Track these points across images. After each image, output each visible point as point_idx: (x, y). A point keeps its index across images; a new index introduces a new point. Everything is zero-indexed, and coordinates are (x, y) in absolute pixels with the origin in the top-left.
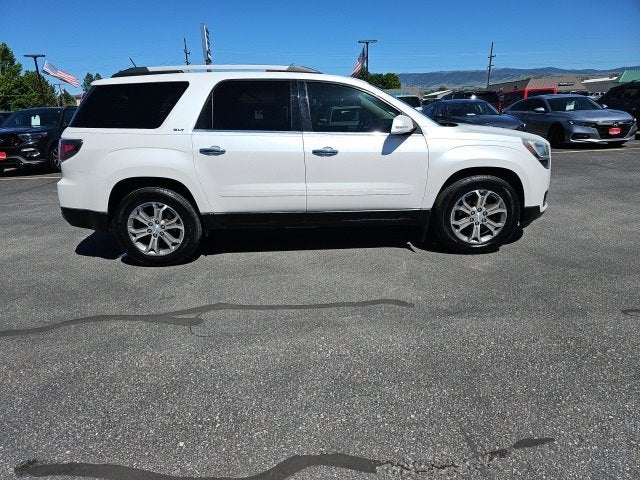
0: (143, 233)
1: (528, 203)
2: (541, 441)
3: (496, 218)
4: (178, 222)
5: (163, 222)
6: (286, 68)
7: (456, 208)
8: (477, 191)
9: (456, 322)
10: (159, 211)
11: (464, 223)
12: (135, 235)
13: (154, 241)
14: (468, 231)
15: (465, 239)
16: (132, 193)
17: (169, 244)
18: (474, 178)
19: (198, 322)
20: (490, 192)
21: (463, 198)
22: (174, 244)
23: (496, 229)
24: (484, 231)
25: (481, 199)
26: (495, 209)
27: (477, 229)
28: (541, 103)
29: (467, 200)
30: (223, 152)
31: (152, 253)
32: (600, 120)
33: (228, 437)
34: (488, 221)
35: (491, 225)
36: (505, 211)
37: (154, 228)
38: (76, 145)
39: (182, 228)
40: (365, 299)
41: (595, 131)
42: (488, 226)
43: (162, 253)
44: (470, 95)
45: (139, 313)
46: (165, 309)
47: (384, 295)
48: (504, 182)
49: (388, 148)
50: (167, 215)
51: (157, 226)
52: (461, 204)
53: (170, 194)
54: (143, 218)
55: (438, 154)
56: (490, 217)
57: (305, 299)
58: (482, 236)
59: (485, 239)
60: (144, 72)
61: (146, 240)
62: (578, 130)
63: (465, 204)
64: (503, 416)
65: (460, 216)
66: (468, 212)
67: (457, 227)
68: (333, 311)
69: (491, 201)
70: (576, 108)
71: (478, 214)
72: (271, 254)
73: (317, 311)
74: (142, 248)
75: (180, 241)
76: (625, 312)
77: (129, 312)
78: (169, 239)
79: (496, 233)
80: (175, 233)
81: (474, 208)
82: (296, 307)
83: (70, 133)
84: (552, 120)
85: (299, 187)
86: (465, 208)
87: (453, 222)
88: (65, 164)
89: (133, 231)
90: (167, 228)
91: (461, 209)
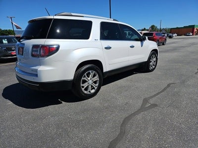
0: (86, 85)
12: (83, 87)
13: (90, 88)
15: (151, 68)
22: (96, 87)
23: (155, 64)
30: (111, 48)
31: (89, 93)
36: (156, 60)
39: (98, 79)
43: (93, 91)
66: (152, 61)
78: (94, 85)
87: (150, 64)
90: (94, 81)
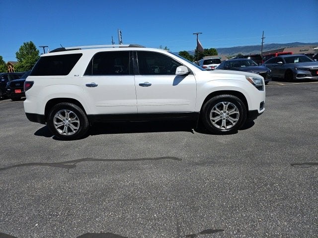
0: (61, 124)
1: (250, 109)
2: (216, 231)
3: (234, 116)
4: (77, 119)
5: (70, 119)
6: (128, 45)
7: (212, 111)
8: (223, 103)
9: (200, 168)
10: (67, 114)
11: (217, 119)
12: (57, 125)
13: (66, 128)
14: (219, 123)
15: (218, 127)
16: (56, 105)
17: (73, 130)
18: (220, 96)
19: (74, 166)
20: (229, 103)
21: (216, 106)
22: (75, 130)
23: (234, 122)
24: (228, 123)
25: (225, 107)
26: (233, 112)
27: (224, 122)
28: (281, 60)
29: (218, 107)
30: (96, 86)
31: (65, 134)
32: (312, 67)
33: (60, 222)
34: (230, 117)
35: (231, 120)
36: (238, 112)
37: (65, 122)
38: (31, 84)
39: (78, 122)
40: (159, 156)
41: (309, 73)
42: (230, 121)
43: (70, 134)
44: (247, 56)
45: (48, 162)
46: (62, 160)
47: (170, 155)
48: (237, 98)
49: (176, 82)
50: (71, 116)
51: (67, 121)
52: (215, 109)
53: (73, 105)
54: (60, 117)
55: (201, 84)
56: (231, 116)
57: (130, 157)
58: (227, 125)
59: (228, 127)
60: (63, 50)
61: (62, 128)
62: (300, 72)
63: (217, 109)
64: (202, 217)
65: (215, 115)
66: (218, 113)
67: (214, 121)
68: (140, 162)
69: (230, 108)
70: (300, 61)
71: (224, 114)
72: (122, 135)
73: (133, 162)
74: (60, 131)
75: (78, 128)
76: (292, 165)
77: (45, 161)
78: (72, 127)
79: (234, 124)
80: (75, 124)
81: (222, 111)
82: (124, 160)
83: (29, 79)
84: (286, 68)
85: (133, 102)
86: (217, 111)
87: (211, 118)
88: (27, 93)
89: (56, 123)
90: (71, 122)
91: (215, 111)
